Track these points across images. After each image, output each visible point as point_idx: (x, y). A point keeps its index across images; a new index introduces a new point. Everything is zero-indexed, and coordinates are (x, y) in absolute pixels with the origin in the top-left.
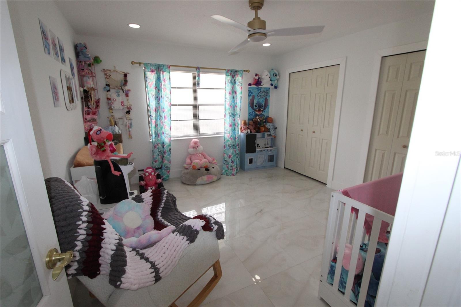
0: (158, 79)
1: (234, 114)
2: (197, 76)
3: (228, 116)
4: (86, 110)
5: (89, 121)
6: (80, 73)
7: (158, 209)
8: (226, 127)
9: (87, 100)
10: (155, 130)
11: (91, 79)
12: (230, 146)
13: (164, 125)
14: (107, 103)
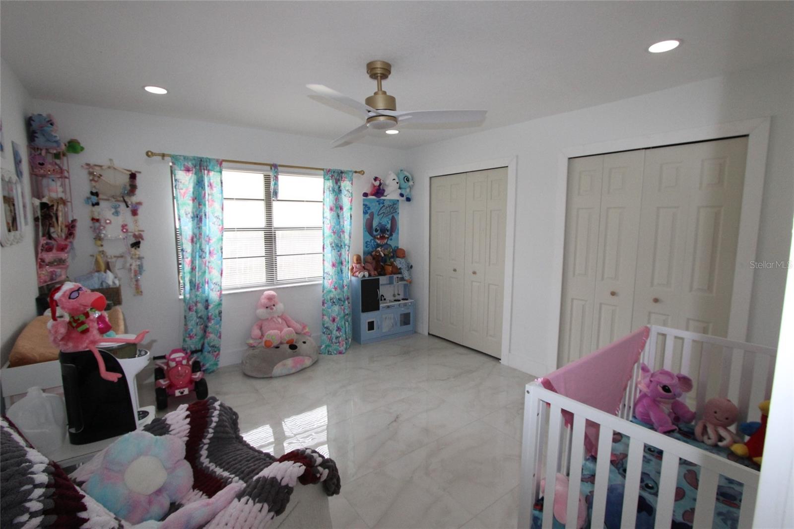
0: (200, 184)
1: (340, 245)
2: (272, 179)
3: (328, 248)
4: (45, 242)
5: (50, 264)
6: (35, 170)
7: (200, 443)
8: (325, 268)
9: (48, 223)
10: (191, 276)
11: (59, 183)
12: (334, 301)
13: (208, 267)
14: (91, 227)
